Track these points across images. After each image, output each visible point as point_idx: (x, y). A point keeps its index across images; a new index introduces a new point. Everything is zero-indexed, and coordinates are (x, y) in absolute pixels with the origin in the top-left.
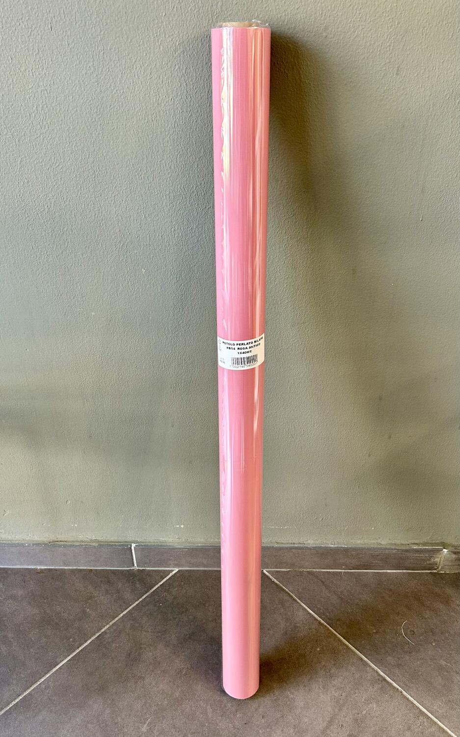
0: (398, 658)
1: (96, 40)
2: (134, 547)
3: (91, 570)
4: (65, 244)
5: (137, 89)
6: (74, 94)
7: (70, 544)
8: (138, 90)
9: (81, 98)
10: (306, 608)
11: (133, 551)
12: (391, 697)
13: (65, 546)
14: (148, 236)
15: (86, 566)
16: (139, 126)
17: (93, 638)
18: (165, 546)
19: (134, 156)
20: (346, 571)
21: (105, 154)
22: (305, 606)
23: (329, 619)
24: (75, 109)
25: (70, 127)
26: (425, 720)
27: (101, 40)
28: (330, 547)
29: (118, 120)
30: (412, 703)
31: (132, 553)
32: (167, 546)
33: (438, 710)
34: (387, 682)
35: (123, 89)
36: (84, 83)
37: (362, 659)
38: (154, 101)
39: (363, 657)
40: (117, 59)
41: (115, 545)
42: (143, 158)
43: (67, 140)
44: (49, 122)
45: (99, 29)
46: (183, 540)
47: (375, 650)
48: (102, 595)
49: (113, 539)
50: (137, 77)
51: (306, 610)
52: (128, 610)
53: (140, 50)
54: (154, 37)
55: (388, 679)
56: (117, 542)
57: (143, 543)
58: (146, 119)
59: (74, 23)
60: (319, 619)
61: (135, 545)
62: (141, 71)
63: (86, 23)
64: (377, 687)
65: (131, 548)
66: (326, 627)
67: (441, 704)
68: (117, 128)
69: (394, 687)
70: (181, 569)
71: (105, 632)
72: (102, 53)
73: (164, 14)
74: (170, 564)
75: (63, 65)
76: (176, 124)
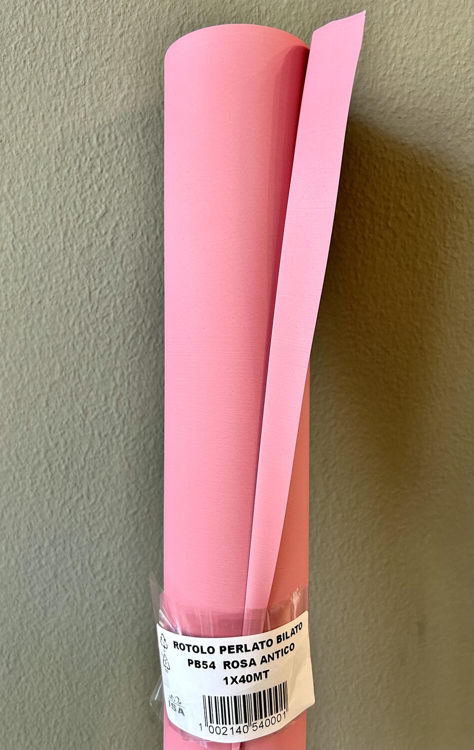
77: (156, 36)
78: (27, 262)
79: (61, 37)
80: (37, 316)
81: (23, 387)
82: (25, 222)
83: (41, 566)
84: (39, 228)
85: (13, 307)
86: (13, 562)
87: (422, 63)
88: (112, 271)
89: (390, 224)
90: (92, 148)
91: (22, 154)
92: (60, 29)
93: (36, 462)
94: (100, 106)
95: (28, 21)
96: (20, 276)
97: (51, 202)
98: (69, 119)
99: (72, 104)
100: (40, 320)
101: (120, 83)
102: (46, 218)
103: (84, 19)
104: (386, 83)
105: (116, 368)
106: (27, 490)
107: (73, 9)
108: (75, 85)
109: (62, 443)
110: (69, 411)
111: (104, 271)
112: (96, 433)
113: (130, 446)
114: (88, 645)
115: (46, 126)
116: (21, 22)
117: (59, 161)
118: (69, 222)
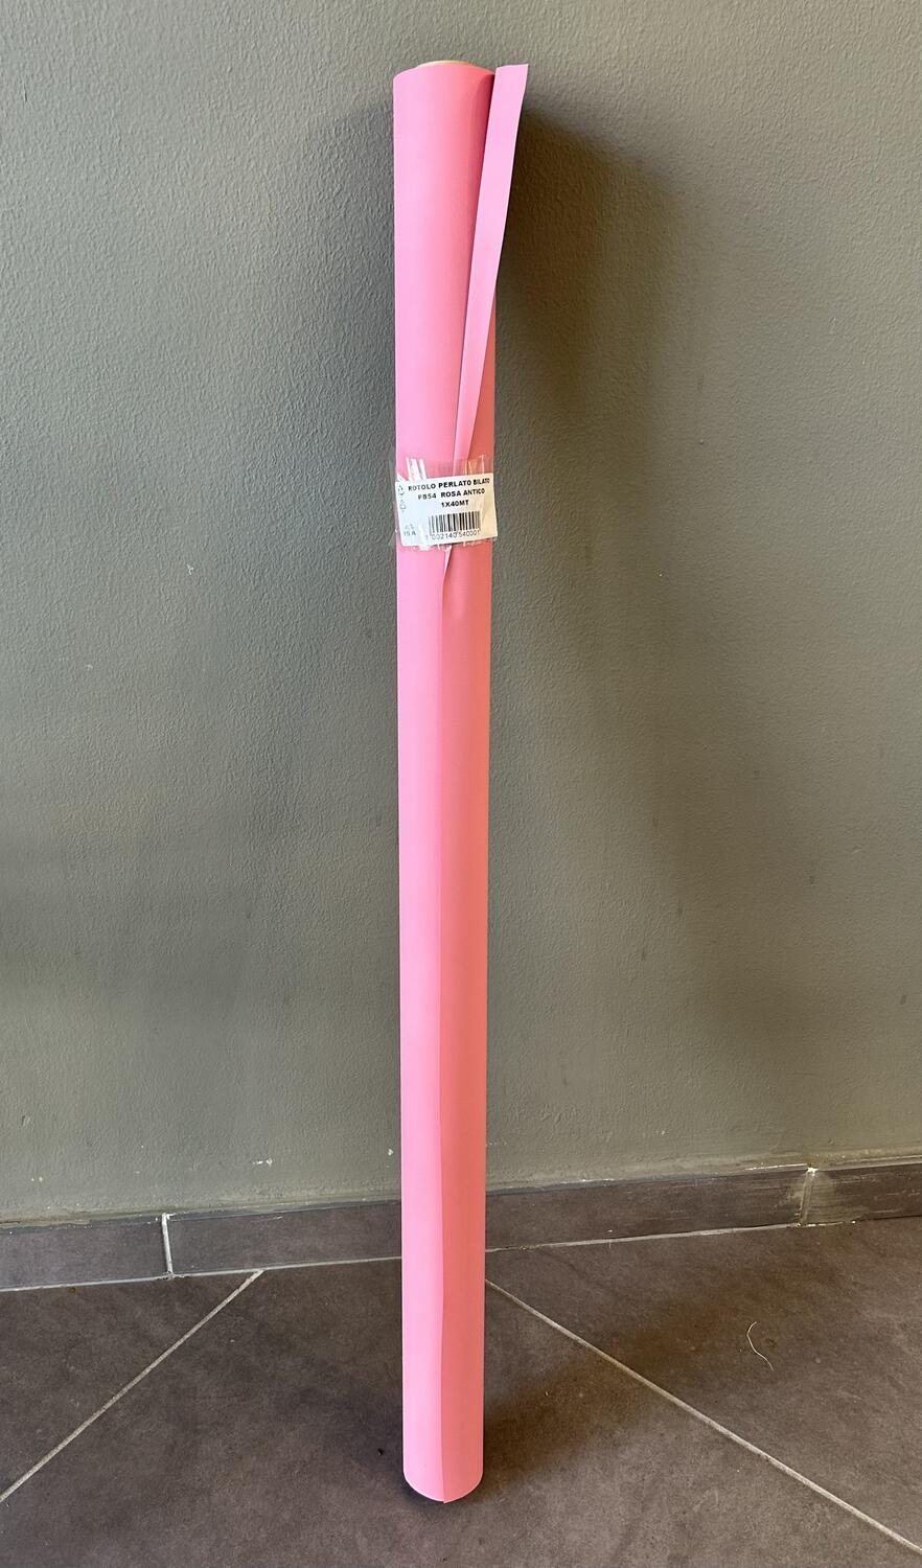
0: (750, 1395)
1: (106, 116)
2: (168, 1221)
3: (73, 1288)
4: (37, 520)
5: (180, 206)
6: (65, 219)
7: (28, 1225)
8: (182, 208)
9: (77, 225)
10: (545, 1318)
11: (166, 1233)
12: (749, 1472)
13: (16, 1232)
14: (199, 494)
15: (61, 1280)
16: (182, 277)
17: (88, 1423)
18: (232, 1212)
19: (174, 335)
20: (617, 1240)
21: (118, 334)
22: (540, 1315)
23: (596, 1334)
24: (66, 248)
25: (54, 283)
26: (826, 1509)
27: (116, 116)
28: (580, 1184)
29: (143, 267)
30: (795, 1480)
31: (162, 1236)
32: (238, 1211)
33: (850, 1486)
34: (735, 1443)
35: (154, 206)
36: (84, 198)
37: (675, 1405)
38: (212, 228)
39: (676, 1400)
40: (144, 151)
41: (126, 1220)
42: (191, 340)
43: (49, 306)
44: (15, 273)
45: (113, 98)
46: (272, 1196)
47: (698, 1385)
48: (101, 1336)
49: (120, 1208)
50: (180, 184)
51: (544, 1322)
52: (161, 1358)
53: (186, 133)
54: (212, 111)
55: (735, 1437)
56: (129, 1214)
57: (186, 1209)
58: (197, 262)
59: (68, 88)
60: (574, 1336)
61: (168, 1216)
62: (187, 174)
63: (89, 86)
64: (715, 1455)
65: (161, 1223)
66: (590, 1350)
67: (853, 1474)
68: (142, 281)
69: (751, 1453)
70: (268, 1269)
71: (114, 1408)
72: (117, 140)
73: (229, 70)
74: (246, 1259)
75: (44, 165)
76: (252, 271)
77: (381, 49)
78: (280, 232)
79: (311, 50)
80: (286, 276)
81: (274, 336)
82: (279, 199)
83: (283, 493)
84: (289, 203)
85: (268, 268)
86: (261, 489)
87: (581, 67)
88: (344, 238)
89: (558, 198)
90: (331, 139)
91: (278, 144)
92: (310, 45)
93: (282, 400)
94: (337, 106)
95: (287, 39)
96: (274, 243)
97: (299, 182)
98: (315, 115)
99: (317, 103)
100: (288, 279)
101: (353, 87)
102: (295, 195)
103: (328, 37)
104: (554, 83)
105: (345, 320)
106: (275, 424)
107: (319, 28)
108: (320, 89)
109: (302, 383)
110: (308, 356)
111: (338, 238)
112: (329, 375)
113: (355, 388)
114: (318, 564)
115: (297, 121)
116: (281, 39)
117: (306, 149)
118: (312, 197)
